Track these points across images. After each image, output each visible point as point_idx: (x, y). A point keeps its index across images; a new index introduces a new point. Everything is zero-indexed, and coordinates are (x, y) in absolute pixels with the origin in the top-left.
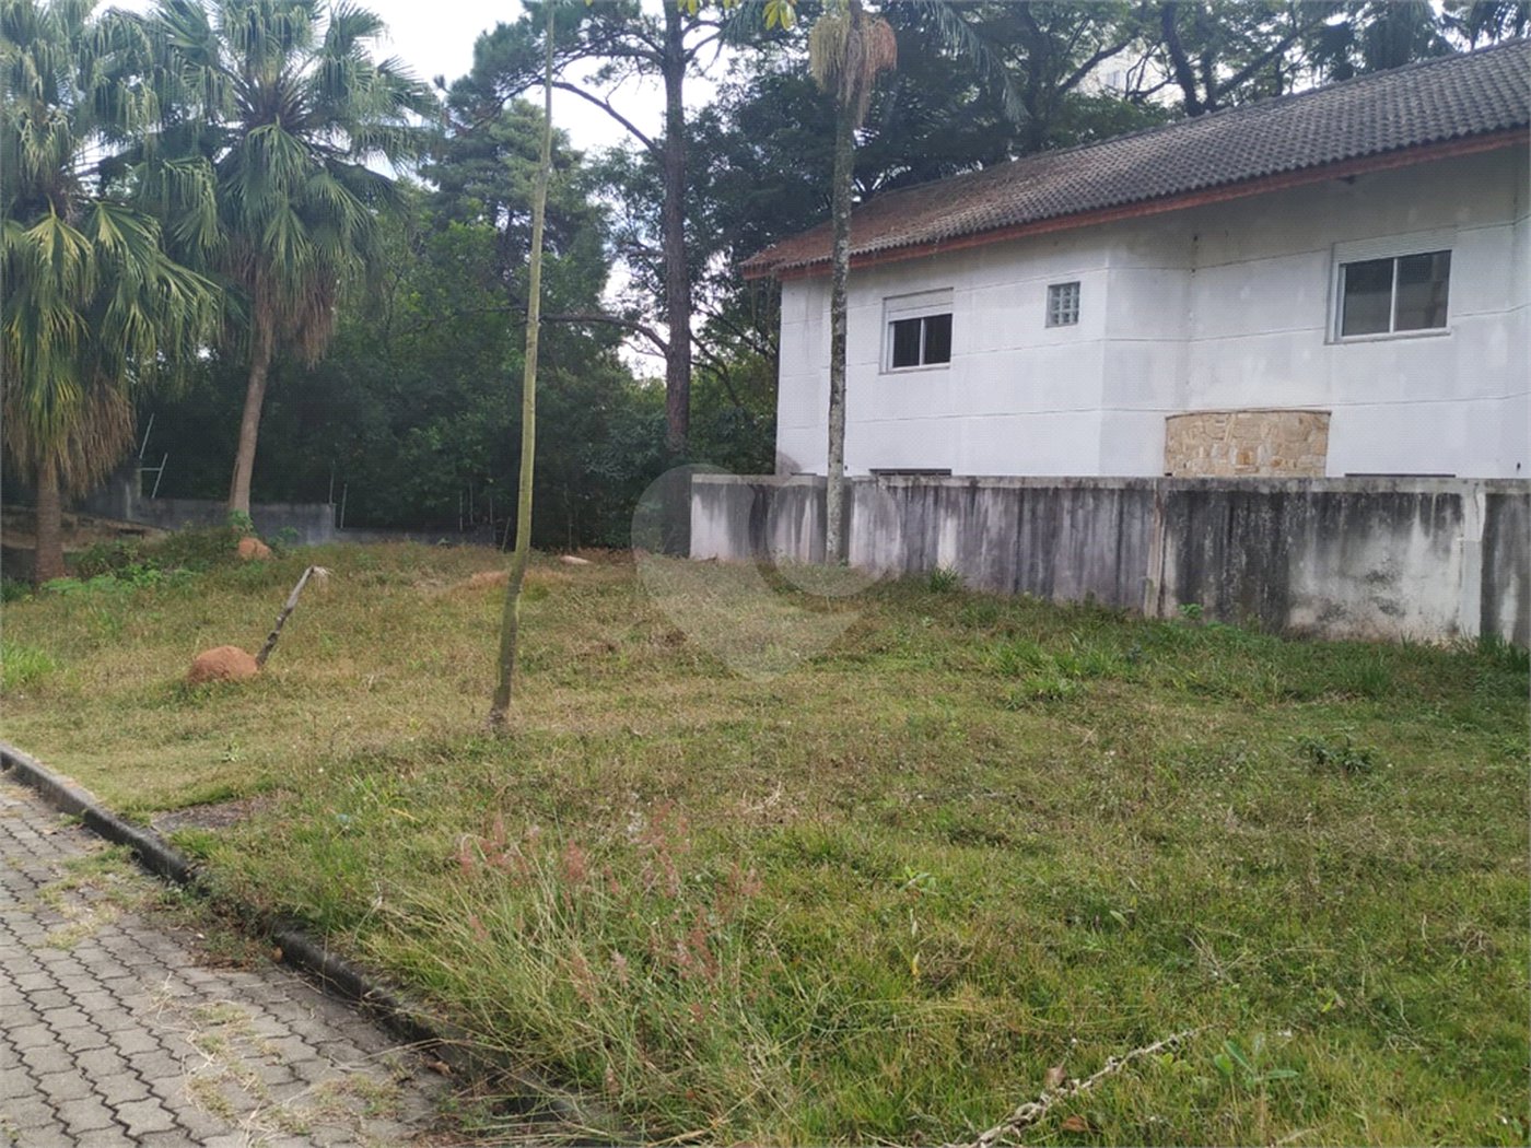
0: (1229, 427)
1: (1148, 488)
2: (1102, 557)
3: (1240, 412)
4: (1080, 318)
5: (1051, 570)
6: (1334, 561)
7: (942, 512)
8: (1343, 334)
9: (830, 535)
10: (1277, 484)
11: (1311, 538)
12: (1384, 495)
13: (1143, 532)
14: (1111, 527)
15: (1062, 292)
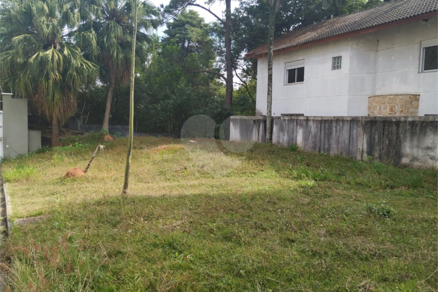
0: (387, 100)
1: (358, 119)
2: (344, 141)
3: (389, 95)
4: (342, 67)
5: (329, 145)
6: (415, 143)
7: (298, 127)
8: (425, 70)
9: (267, 134)
10: (398, 118)
11: (408, 135)
12: (431, 122)
13: (357, 133)
14: (347, 132)
15: (337, 59)
